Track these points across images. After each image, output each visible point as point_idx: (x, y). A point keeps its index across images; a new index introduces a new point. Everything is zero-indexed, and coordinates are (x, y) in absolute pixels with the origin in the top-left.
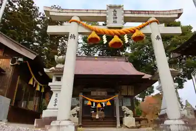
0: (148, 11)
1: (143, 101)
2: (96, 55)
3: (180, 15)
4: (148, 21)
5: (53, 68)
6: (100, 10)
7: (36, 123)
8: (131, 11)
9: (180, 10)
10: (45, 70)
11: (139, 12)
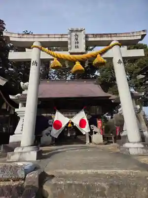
0: (111, 34)
1: (112, 118)
2: (69, 79)
3: (143, 36)
4: (111, 45)
5: (19, 95)
6: (62, 35)
7: (3, 149)
8: (93, 34)
9: (144, 31)
10: (11, 97)
11: (101, 35)
